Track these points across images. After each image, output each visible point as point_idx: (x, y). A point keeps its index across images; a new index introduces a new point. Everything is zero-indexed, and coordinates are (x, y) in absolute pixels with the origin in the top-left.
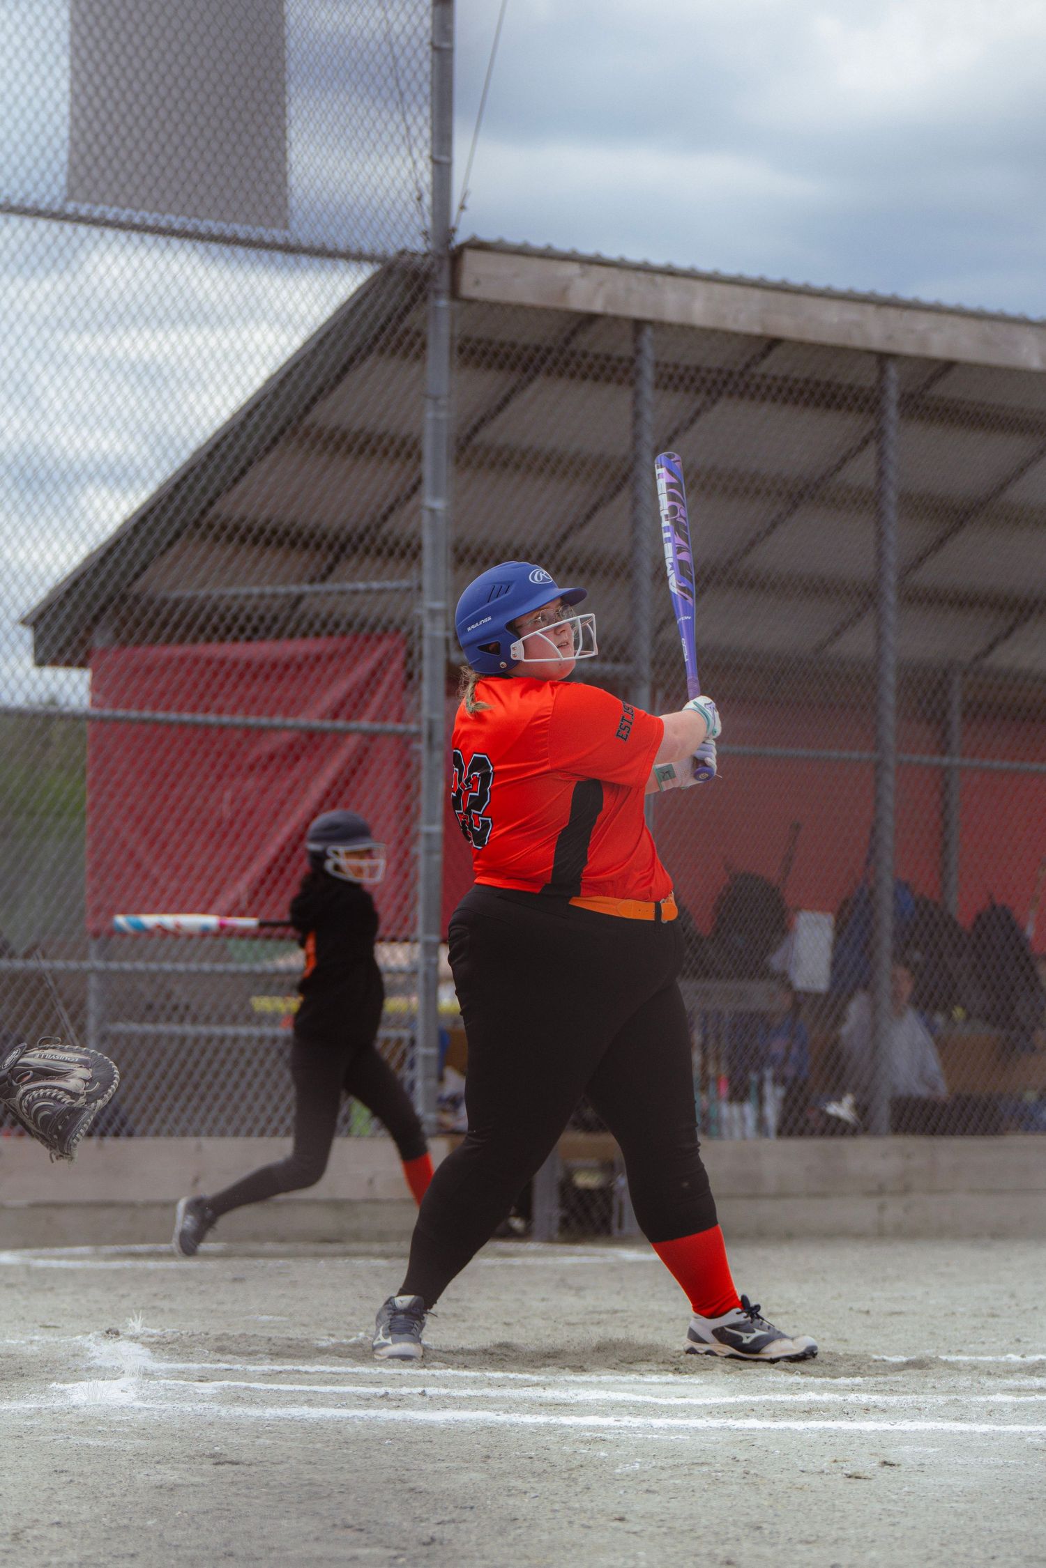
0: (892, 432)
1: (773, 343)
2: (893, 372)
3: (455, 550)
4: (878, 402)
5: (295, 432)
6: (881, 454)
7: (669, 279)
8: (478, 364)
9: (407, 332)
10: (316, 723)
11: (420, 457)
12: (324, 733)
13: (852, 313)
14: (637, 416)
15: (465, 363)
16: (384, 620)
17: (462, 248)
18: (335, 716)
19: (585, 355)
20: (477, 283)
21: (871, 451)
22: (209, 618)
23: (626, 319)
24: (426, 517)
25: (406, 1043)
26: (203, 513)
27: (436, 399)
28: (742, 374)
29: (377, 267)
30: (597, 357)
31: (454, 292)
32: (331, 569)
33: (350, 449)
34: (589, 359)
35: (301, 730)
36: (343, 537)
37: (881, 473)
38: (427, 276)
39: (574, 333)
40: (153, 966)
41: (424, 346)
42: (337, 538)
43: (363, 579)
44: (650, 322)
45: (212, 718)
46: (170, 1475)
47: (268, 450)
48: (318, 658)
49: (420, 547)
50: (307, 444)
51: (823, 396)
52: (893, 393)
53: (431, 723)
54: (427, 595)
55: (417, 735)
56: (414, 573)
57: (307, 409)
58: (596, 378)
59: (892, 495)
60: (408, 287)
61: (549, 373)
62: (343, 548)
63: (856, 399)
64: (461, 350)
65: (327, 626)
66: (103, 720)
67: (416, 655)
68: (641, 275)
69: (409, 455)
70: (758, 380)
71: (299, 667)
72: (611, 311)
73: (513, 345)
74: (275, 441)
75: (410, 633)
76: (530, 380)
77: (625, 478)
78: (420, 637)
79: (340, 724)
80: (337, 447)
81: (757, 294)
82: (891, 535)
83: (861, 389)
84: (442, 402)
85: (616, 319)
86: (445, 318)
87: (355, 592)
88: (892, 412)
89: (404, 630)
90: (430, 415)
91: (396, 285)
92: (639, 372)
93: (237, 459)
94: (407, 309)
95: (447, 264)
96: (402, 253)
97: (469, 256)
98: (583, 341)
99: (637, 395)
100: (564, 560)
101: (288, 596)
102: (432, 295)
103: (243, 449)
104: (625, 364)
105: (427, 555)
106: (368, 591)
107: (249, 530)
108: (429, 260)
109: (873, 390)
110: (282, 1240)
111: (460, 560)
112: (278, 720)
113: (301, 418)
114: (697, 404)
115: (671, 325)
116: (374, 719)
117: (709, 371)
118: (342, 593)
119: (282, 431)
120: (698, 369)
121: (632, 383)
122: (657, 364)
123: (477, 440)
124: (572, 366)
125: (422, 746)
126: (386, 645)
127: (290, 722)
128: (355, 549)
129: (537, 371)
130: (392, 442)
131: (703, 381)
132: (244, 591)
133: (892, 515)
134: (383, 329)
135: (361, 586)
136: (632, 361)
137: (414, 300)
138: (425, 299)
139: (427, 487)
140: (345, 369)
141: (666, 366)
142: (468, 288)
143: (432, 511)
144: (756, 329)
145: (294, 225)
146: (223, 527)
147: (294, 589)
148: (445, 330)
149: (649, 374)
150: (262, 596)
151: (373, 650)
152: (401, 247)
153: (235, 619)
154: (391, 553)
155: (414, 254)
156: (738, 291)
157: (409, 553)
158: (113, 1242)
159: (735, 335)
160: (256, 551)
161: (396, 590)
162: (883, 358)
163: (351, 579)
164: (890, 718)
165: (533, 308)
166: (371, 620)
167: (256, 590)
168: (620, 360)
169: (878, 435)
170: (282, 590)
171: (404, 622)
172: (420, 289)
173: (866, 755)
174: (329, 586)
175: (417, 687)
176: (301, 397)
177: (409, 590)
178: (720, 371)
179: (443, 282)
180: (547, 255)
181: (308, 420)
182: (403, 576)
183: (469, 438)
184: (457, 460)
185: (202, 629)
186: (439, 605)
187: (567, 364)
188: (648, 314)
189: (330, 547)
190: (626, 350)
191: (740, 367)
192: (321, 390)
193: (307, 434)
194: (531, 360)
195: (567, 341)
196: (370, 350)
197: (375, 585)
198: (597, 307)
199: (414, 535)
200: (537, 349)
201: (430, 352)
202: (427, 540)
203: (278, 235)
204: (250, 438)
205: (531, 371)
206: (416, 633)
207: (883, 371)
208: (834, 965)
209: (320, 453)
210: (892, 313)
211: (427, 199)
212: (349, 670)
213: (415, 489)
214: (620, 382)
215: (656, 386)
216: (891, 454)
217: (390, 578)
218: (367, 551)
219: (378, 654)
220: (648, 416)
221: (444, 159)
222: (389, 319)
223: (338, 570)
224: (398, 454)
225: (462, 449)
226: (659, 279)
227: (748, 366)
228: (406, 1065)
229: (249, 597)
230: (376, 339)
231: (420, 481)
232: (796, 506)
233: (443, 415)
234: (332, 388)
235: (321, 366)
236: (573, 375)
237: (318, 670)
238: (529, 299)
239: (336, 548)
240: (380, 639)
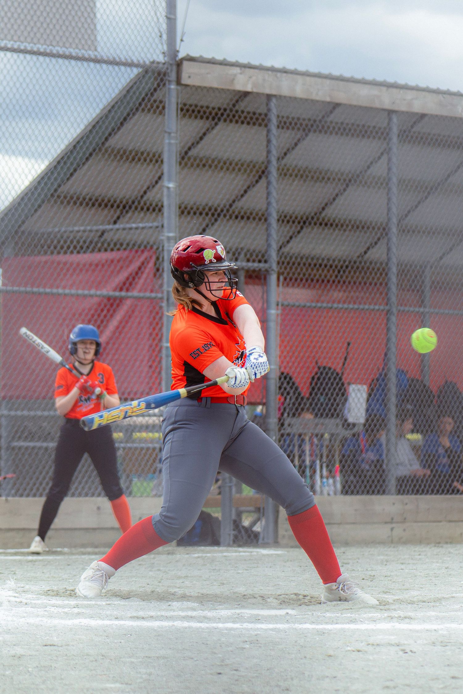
0: (395, 150)
1: (337, 105)
2: (395, 119)
3: (180, 208)
4: (388, 134)
5: (100, 150)
6: (389, 160)
7: (284, 75)
8: (190, 116)
9: (155, 101)
10: (111, 293)
11: (162, 161)
12: (115, 299)
13: (375, 91)
14: (269, 141)
15: (184, 115)
16: (145, 243)
17: (182, 60)
18: (121, 290)
19: (243, 112)
20: (189, 77)
21: (385, 158)
22: (59, 242)
23: (263, 94)
24: (165, 190)
25: (157, 450)
26: (56, 190)
27: (170, 133)
28: (320, 121)
29: (140, 70)
30: (248, 113)
31: (178, 82)
32: (118, 218)
33: (127, 159)
34: (245, 114)
35: (104, 297)
36: (124, 202)
37: (389, 169)
38: (165, 75)
39: (237, 101)
40: (32, 413)
41: (164, 108)
42: (121, 202)
43: (134, 223)
44: (275, 96)
45: (60, 291)
46: (19, 651)
47: (87, 159)
48: (112, 261)
49: (162, 206)
50: (106, 156)
51: (361, 131)
52: (395, 130)
53: (168, 292)
54: (165, 230)
55: (162, 299)
56: (159, 218)
57: (107, 139)
58: (248, 123)
59: (395, 180)
60: (156, 79)
61: (225, 120)
62: (124, 207)
63: (377, 133)
64: (182, 110)
65: (117, 246)
66: (7, 292)
67: (161, 259)
68: (270, 73)
69: (157, 161)
70: (328, 124)
71: (103, 266)
72: (255, 90)
73: (208, 107)
74: (91, 155)
75: (158, 249)
76: (216, 124)
77: (263, 172)
78: (163, 250)
79: (123, 294)
80: (122, 157)
81: (328, 82)
82: (394, 200)
83: (380, 128)
84: (173, 135)
85: (258, 94)
86: (174, 94)
87: (131, 229)
88: (395, 139)
89: (155, 247)
90: (167, 141)
91: (150, 78)
92: (269, 120)
93: (72, 164)
94: (155, 90)
95: (175, 68)
96: (153, 62)
97: (185, 63)
98: (242, 106)
99: (269, 131)
100: (234, 212)
101: (97, 231)
102: (167, 83)
103: (75, 158)
104: (263, 116)
105: (165, 210)
106: (137, 228)
107: (78, 198)
108: (166, 66)
109: (385, 128)
110: (96, 547)
111: (183, 212)
112: (93, 292)
113: (103, 144)
114: (298, 136)
115: (285, 97)
116: (140, 291)
117: (304, 120)
118: (124, 229)
119: (94, 150)
120: (298, 119)
121: (266, 126)
122: (278, 116)
123: (190, 153)
124: (237, 118)
125: (164, 304)
126: (146, 254)
127: (99, 293)
128: (130, 207)
129: (219, 119)
130: (148, 154)
131: (301, 125)
132: (76, 228)
133: (394, 190)
134: (143, 99)
135: (134, 225)
136: (266, 115)
137: (159, 85)
138: (164, 85)
139: (165, 177)
140: (125, 119)
141: (283, 117)
142: (185, 80)
143: (168, 188)
144: (328, 99)
145: (99, 49)
146: (65, 197)
147: (102, 227)
148: (174, 100)
149: (274, 121)
150: (84, 231)
151: (139, 257)
152: (152, 60)
153: (72, 242)
154: (148, 209)
155: (158, 63)
156: (319, 80)
157: (157, 209)
158: (12, 548)
159: (317, 101)
160: (81, 209)
161: (151, 227)
162: (390, 112)
163: (127, 222)
164: (394, 289)
165: (217, 89)
166: (139, 242)
167: (82, 228)
168: (260, 114)
169: (388, 151)
170: (95, 228)
171: (154, 243)
172: (162, 80)
173: (382, 307)
174: (117, 226)
175: (161, 276)
176: (103, 133)
177: (157, 227)
178: (309, 120)
179: (173, 76)
180: (224, 63)
181: (107, 145)
182: (154, 220)
183: (186, 153)
184: (180, 164)
185: (55, 248)
186: (171, 235)
187: (234, 116)
188: (274, 92)
189: (118, 207)
190: (263, 109)
191: (320, 117)
192: (113, 130)
193: (106, 151)
194: (216, 114)
195: (234, 105)
196: (137, 109)
197: (141, 225)
198: (249, 89)
199: (160, 201)
200: (219, 109)
201: (166, 110)
202: (166, 203)
203: (92, 54)
204: (78, 153)
205: (216, 120)
206: (161, 248)
207: (390, 119)
208: (367, 410)
209: (113, 160)
210: (395, 90)
211: (165, 37)
212: (128, 267)
213: (160, 178)
214: (260, 125)
215: (278, 127)
216: (394, 160)
217: (148, 222)
218: (136, 208)
219: (142, 259)
220: (274, 141)
221: (172, 17)
222: (147, 95)
223: (121, 219)
224: (151, 161)
225: (183, 158)
226: (279, 74)
227: (323, 117)
228: (157, 461)
229: (78, 232)
230: (140, 104)
231: (162, 174)
232: (347, 186)
233: (173, 141)
234: (119, 129)
235: (113, 118)
236: (237, 122)
237: (112, 267)
238: (215, 85)
239: (121, 207)
240: (143, 252)
